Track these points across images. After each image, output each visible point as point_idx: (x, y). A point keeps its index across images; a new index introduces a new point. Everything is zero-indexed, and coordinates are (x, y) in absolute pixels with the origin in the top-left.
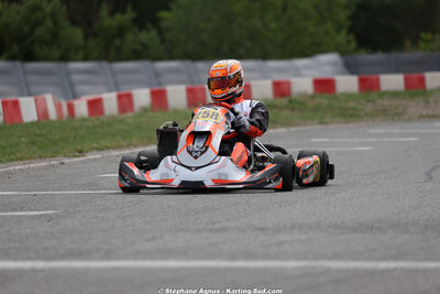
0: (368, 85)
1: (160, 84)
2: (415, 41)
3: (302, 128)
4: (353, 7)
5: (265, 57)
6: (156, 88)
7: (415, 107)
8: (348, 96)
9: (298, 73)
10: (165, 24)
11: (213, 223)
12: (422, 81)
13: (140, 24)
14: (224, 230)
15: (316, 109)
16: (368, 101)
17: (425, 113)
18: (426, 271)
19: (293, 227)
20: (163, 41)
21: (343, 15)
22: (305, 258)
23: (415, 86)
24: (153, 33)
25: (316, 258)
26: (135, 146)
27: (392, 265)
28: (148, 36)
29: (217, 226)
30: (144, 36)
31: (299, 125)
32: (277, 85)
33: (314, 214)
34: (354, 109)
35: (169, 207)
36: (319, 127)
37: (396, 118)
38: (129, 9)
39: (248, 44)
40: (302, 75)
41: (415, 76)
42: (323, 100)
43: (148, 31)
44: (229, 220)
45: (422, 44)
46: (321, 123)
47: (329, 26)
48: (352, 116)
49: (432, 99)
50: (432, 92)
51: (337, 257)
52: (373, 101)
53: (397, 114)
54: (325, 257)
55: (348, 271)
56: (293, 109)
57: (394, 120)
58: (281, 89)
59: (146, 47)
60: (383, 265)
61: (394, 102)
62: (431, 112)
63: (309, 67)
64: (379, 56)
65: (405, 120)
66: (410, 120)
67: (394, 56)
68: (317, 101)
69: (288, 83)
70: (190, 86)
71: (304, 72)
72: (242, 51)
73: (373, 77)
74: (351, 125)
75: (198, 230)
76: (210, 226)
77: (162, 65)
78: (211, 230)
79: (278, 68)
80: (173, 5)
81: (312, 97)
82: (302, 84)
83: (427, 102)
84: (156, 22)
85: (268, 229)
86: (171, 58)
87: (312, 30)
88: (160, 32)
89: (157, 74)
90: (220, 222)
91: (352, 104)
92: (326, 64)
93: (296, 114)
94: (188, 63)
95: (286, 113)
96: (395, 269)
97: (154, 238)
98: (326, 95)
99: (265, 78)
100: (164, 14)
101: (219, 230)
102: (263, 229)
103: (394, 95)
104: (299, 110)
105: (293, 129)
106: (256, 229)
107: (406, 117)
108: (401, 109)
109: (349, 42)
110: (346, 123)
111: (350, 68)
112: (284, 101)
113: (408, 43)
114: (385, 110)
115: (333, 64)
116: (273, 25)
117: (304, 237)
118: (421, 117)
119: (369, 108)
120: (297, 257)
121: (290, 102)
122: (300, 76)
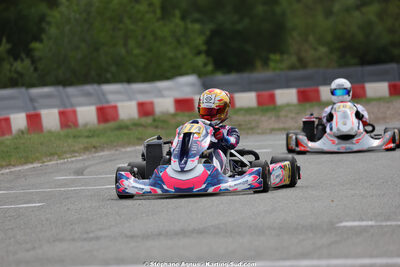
1: (35, 108)
2: (266, 63)
4: (208, 33)
5: (129, 81)
6: (32, 112)
7: (267, 121)
9: (160, 94)
10: (37, 54)
11: (87, 233)
12: (272, 98)
13: (14, 54)
14: (97, 238)
17: (276, 126)
19: (160, 234)
20: (36, 69)
21: (199, 41)
23: (267, 103)
24: (27, 62)
26: (14, 166)
28: (23, 65)
29: (91, 235)
30: (18, 65)
32: (141, 105)
33: (179, 222)
35: (47, 220)
37: (250, 132)
38: (4, 40)
39: (113, 69)
40: (164, 96)
41: (266, 93)
42: (184, 118)
43: (22, 60)
44: (101, 229)
45: (272, 64)
47: (186, 50)
49: (283, 113)
50: (282, 107)
53: (252, 129)
56: (156, 127)
57: (248, 134)
58: (145, 109)
59: (21, 75)
61: (248, 118)
62: (281, 126)
63: (169, 89)
64: (233, 77)
65: (258, 134)
66: (263, 133)
67: (245, 75)
68: (179, 119)
69: (152, 103)
70: (62, 109)
71: (166, 93)
72: (109, 76)
75: (73, 240)
76: (85, 236)
77: (35, 91)
78: (85, 239)
79: (142, 91)
80: (44, 36)
81: (174, 115)
82: (164, 104)
83: (278, 117)
84: (29, 53)
85: (138, 236)
86: (44, 84)
87: (171, 54)
88: (33, 62)
89: (32, 100)
90: (92, 232)
92: (185, 85)
93: (159, 131)
94: (61, 88)
95: (151, 131)
97: (34, 248)
98: (186, 113)
99: (130, 99)
100: (35, 45)
101: (91, 239)
102: (132, 237)
103: (248, 111)
104: (162, 128)
106: (127, 236)
107: (259, 131)
108: (253, 124)
109: (205, 65)
112: (149, 120)
113: (258, 64)
114: (240, 125)
116: (136, 51)
118: (272, 130)
121: (154, 120)
122: (162, 96)
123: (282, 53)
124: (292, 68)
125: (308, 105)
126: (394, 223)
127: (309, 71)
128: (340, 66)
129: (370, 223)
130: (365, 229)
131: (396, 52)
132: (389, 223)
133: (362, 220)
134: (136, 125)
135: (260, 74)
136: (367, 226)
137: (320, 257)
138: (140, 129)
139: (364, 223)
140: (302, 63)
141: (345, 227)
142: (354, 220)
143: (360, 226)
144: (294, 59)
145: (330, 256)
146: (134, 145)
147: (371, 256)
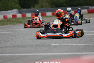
0: (24, 16)
2: (34, 6)
3: (10, 25)
5: (1, 10)
8: (20, 18)
9: (9, 13)
15: (13, 21)
16: (24, 19)
18: (36, 55)
22: (11, 53)
25: (13, 53)
27: (29, 54)
31: (9, 25)
33: (13, 44)
34: (21, 21)
36: (13, 25)
40: (10, 14)
42: (14, 19)
46: (14, 24)
48: (20, 23)
51: (17, 53)
52: (25, 19)
54: (15, 53)
55: (20, 56)
56: (8, 21)
58: (5, 17)
60: (27, 54)
63: (11, 12)
64: (25, 10)
67: (29, 10)
68: (13, 19)
69: (7, 16)
71: (10, 13)
73: (25, 14)
74: (20, 24)
79: (4, 13)
81: (12, 19)
82: (10, 16)
85: (3, 47)
91: (20, 20)
93: (8, 22)
95: (6, 22)
96: (30, 55)
98: (15, 18)
99: (2, 15)
102: (2, 47)
103: (29, 18)
105: (8, 26)
109: (19, 6)
110: (19, 24)
111: (20, 12)
112: (6, 20)
113: (32, 7)
115: (16, 11)
117: (10, 49)
119: (24, 21)
120: (9, 53)
121: (7, 20)
122: (9, 14)
123: (38, 4)
124: (40, 8)
125: (43, 17)
126: (63, 45)
127: (44, 9)
128: (51, 7)
129: (58, 45)
130: (56, 46)
131: (64, 4)
132: (62, 45)
133: (55, 44)
134: (3, 21)
135: (32, 9)
136: (57, 45)
137: (45, 53)
138: (4, 22)
139: (56, 45)
140: (42, 7)
141: (52, 45)
142: (54, 44)
143: (55, 45)
144: (40, 6)
145: (48, 52)
146: (2, 26)
147: (58, 53)
